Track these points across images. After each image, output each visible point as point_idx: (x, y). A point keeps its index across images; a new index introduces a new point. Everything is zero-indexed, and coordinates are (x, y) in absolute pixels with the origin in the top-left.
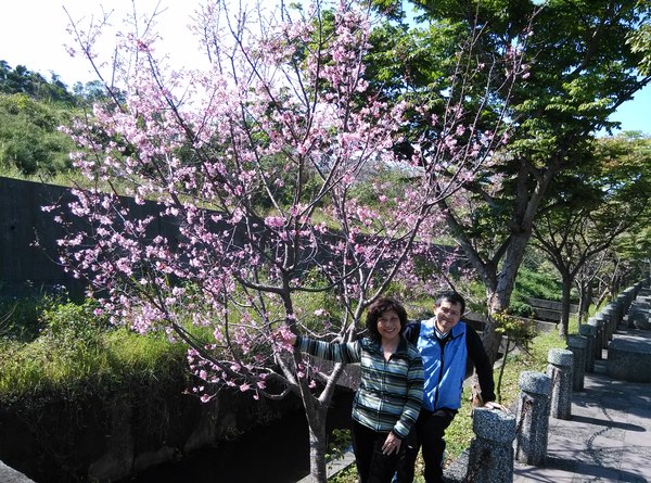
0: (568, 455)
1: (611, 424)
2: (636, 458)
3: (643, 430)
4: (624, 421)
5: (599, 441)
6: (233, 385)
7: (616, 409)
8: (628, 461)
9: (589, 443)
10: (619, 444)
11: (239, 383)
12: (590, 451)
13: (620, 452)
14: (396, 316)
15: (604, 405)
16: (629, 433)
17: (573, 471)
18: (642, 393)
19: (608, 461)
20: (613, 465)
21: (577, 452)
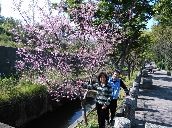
0: (141, 107)
1: (147, 99)
2: (155, 107)
3: (154, 100)
4: (150, 98)
5: (146, 103)
6: (65, 97)
7: (147, 96)
8: (154, 107)
9: (144, 104)
10: (150, 104)
11: (66, 96)
12: (145, 106)
13: (151, 105)
14: (105, 77)
15: (145, 95)
16: (152, 101)
17: (143, 111)
18: (152, 92)
19: (149, 108)
20: (151, 109)
21: (142, 106)
